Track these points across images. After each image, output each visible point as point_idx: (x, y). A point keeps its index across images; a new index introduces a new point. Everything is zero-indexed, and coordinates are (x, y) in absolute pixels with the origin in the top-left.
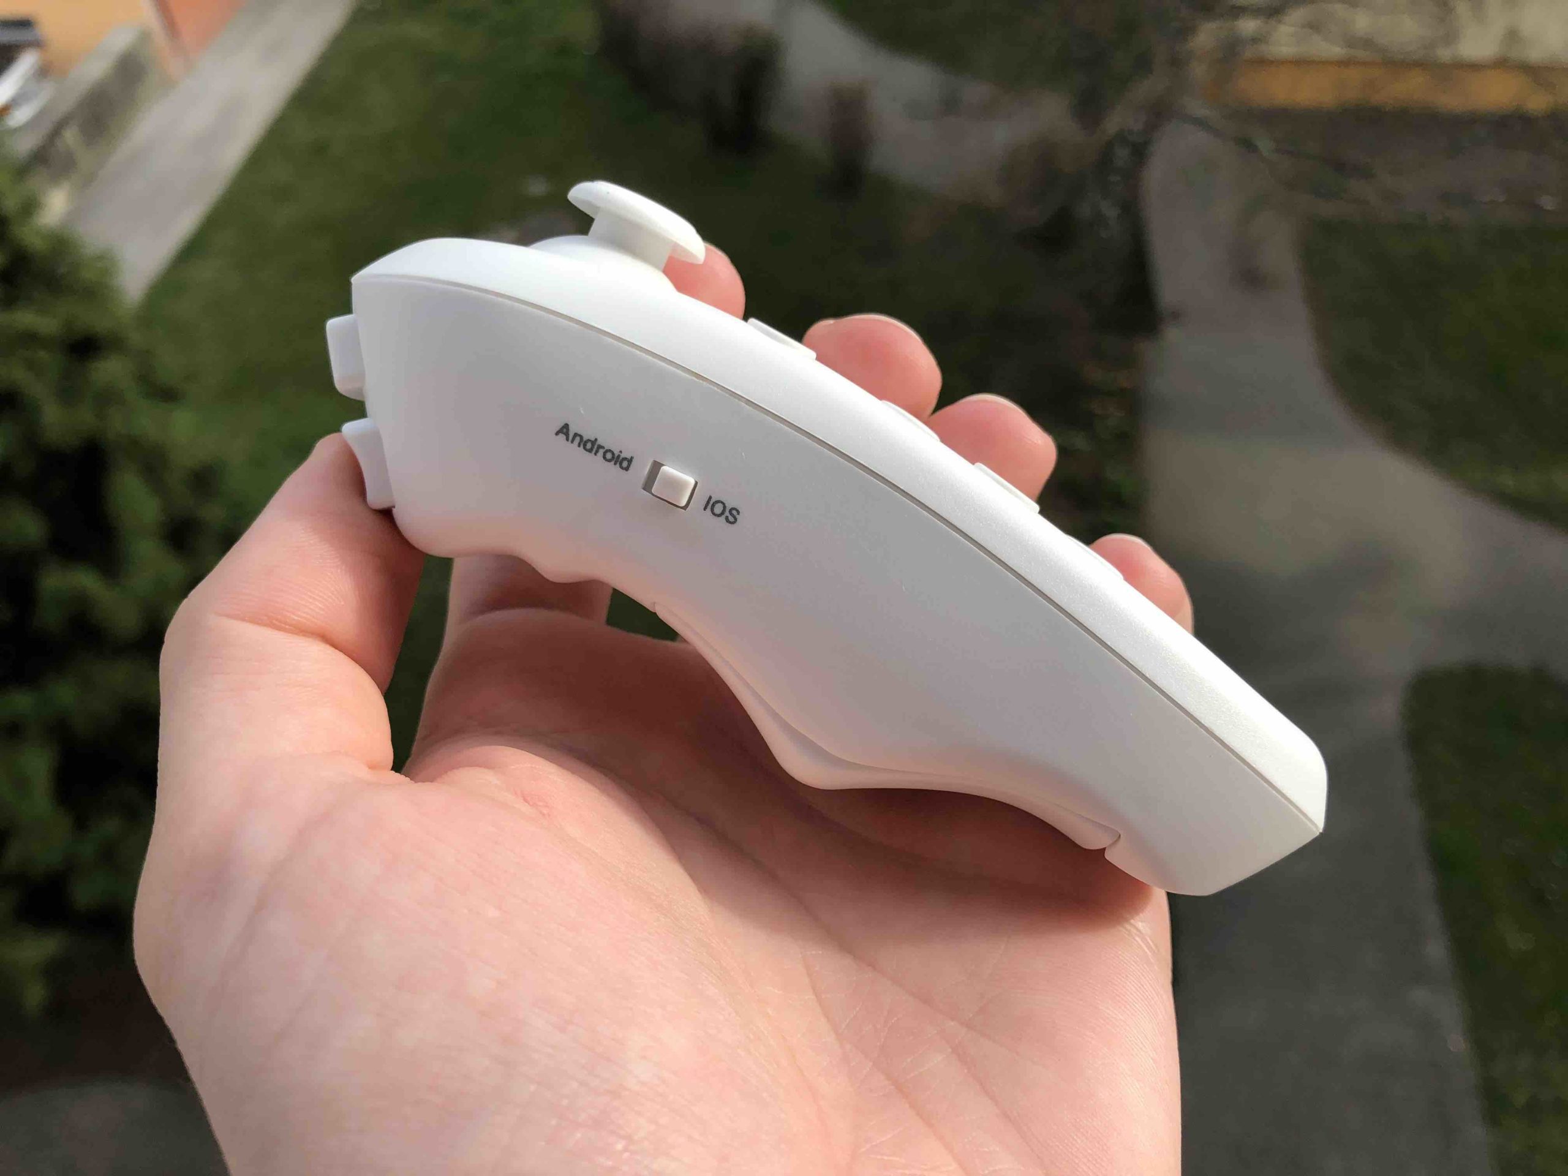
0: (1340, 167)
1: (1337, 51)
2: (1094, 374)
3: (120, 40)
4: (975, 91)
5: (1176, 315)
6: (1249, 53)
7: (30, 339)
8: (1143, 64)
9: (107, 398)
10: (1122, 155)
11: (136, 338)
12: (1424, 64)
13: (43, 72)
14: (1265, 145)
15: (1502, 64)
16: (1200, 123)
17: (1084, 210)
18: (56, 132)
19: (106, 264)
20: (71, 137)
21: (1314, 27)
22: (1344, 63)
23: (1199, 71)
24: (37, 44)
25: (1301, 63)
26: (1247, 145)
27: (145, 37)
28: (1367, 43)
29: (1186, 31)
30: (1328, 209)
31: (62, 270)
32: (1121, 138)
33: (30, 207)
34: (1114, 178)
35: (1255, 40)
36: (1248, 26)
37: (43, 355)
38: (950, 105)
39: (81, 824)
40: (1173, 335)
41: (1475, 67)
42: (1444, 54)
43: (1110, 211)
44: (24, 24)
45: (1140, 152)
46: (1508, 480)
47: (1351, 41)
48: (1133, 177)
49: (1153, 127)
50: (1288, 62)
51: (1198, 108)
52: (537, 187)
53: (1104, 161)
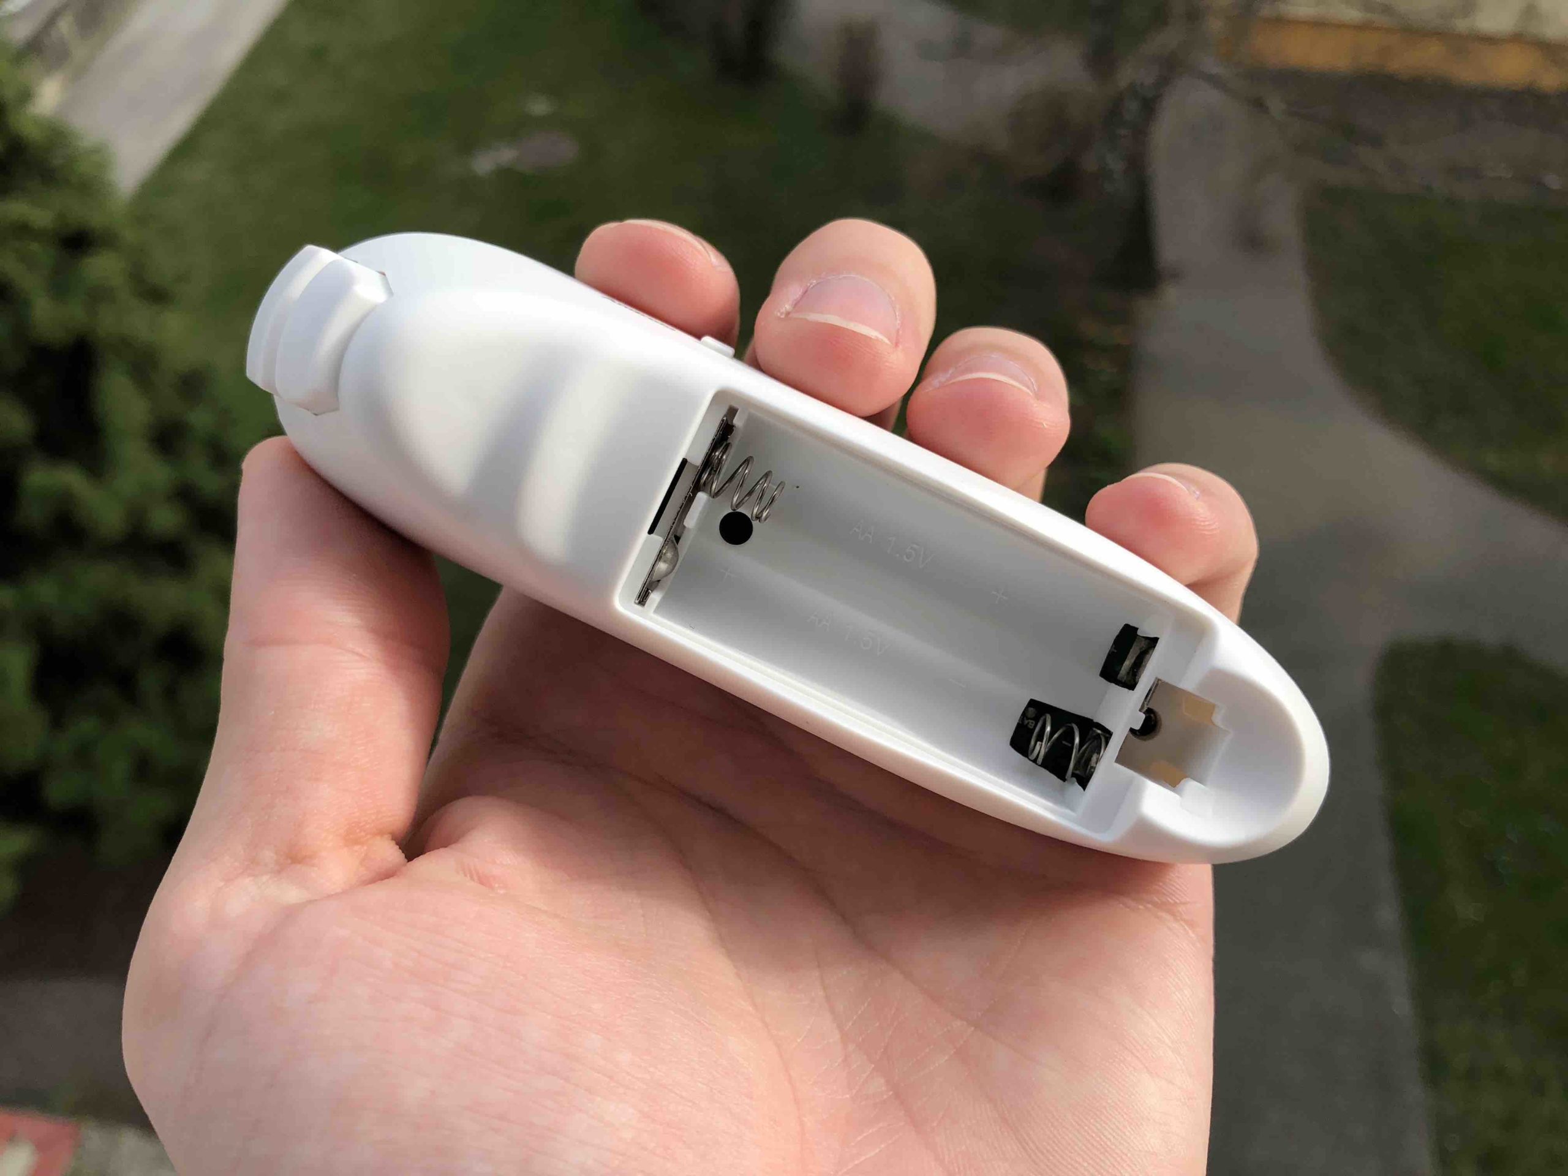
0: (1349, 132)
1: (1355, 15)
2: (1090, 328)
4: (989, 34)
5: (1176, 275)
6: (1266, 11)
7: (23, 230)
8: (1160, 16)
9: (99, 295)
10: (1132, 108)
11: (129, 235)
12: (1441, 34)
14: (1276, 105)
15: (1517, 38)
16: (1215, 81)
17: (1089, 163)
18: (51, 22)
19: (100, 156)
20: (65, 26)
22: (1361, 27)
23: (1214, 26)
25: (1317, 25)
26: (1258, 105)
28: (1386, 9)
31: (57, 162)
32: (1132, 91)
33: (26, 95)
34: (1122, 131)
37: (35, 247)
38: (962, 47)
39: (57, 723)
40: (1171, 294)
41: (1490, 40)
42: (1461, 25)
43: (1116, 164)
45: (1149, 106)
46: (1492, 460)
47: (1368, 6)
48: (1141, 132)
49: (1164, 81)
50: (1304, 23)
51: (1211, 65)
52: (540, 107)
53: (1113, 113)
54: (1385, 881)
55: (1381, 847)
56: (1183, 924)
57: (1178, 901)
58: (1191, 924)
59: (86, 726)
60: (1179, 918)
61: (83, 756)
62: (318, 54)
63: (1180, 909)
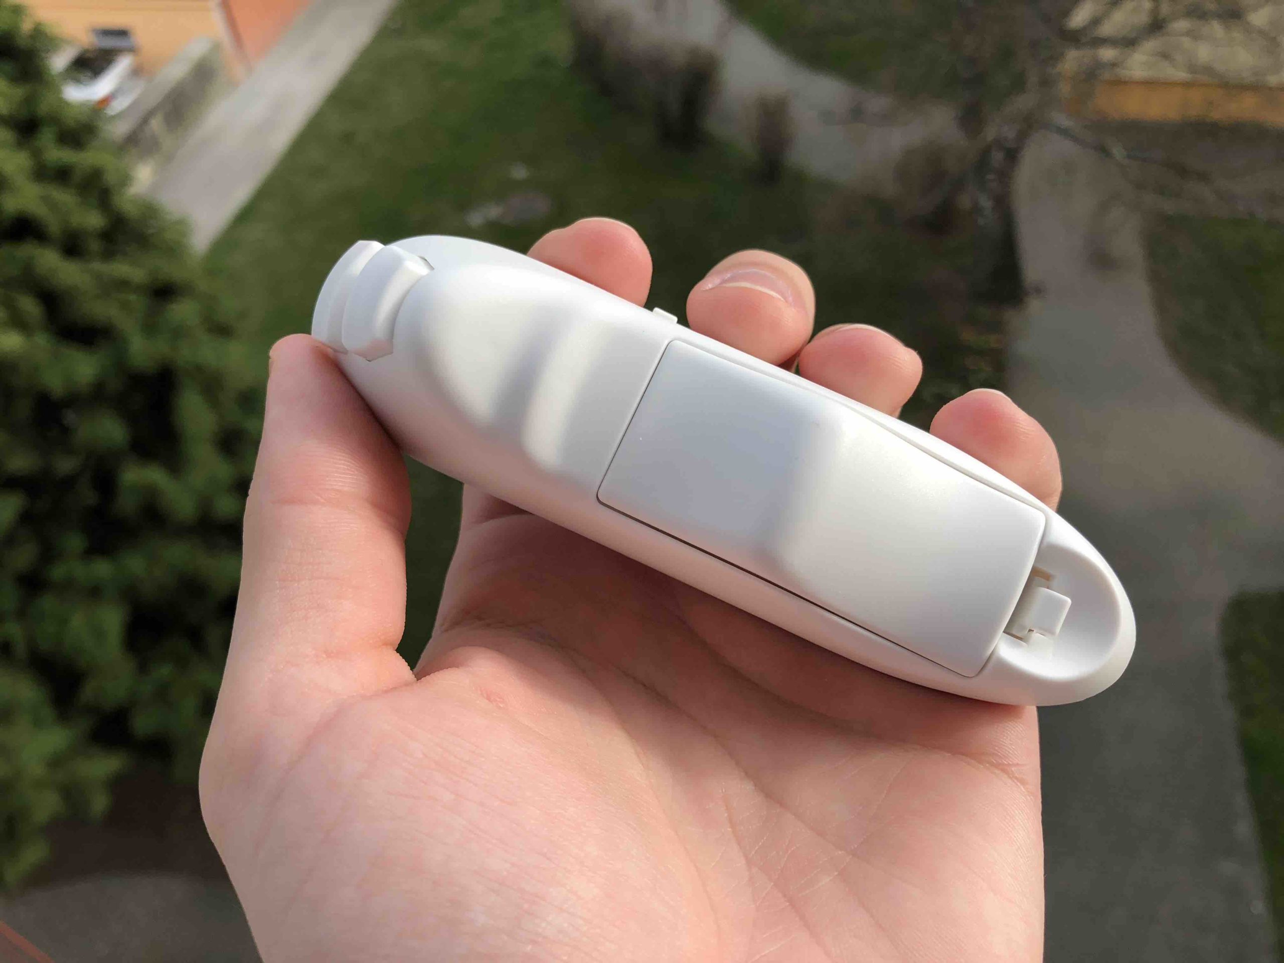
0: (1183, 172)
1: (1182, 75)
2: (969, 336)
3: (196, 49)
4: (877, 103)
5: (1039, 290)
6: (1107, 75)
7: (123, 284)
8: (1019, 84)
9: (178, 333)
10: (997, 157)
11: (203, 285)
12: (1255, 87)
13: (136, 72)
14: (1118, 152)
16: (1064, 132)
17: (964, 202)
18: (145, 121)
19: (182, 226)
20: (156, 124)
21: (1165, 56)
22: (1187, 85)
23: (1064, 89)
24: (132, 50)
25: (1149, 84)
26: (1103, 151)
27: (216, 47)
28: (1208, 70)
29: (1056, 58)
30: (1169, 207)
31: (149, 231)
32: (998, 143)
33: (126, 180)
34: (990, 177)
35: (1114, 65)
36: (1107, 54)
37: (133, 297)
38: (857, 114)
39: (143, 668)
40: (1034, 305)
43: (986, 203)
44: (122, 33)
45: (1012, 156)
47: (1192, 68)
48: (1005, 175)
49: (1023, 136)
50: (1137, 83)
51: (1062, 119)
52: (520, 173)
53: (982, 164)
54: (1241, 801)
55: (1237, 772)
56: (1016, 781)
57: (1011, 763)
58: (1023, 782)
59: (164, 671)
60: (1011, 776)
61: (162, 694)
62: (348, 138)
63: (1013, 769)
